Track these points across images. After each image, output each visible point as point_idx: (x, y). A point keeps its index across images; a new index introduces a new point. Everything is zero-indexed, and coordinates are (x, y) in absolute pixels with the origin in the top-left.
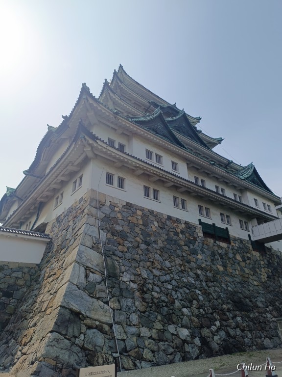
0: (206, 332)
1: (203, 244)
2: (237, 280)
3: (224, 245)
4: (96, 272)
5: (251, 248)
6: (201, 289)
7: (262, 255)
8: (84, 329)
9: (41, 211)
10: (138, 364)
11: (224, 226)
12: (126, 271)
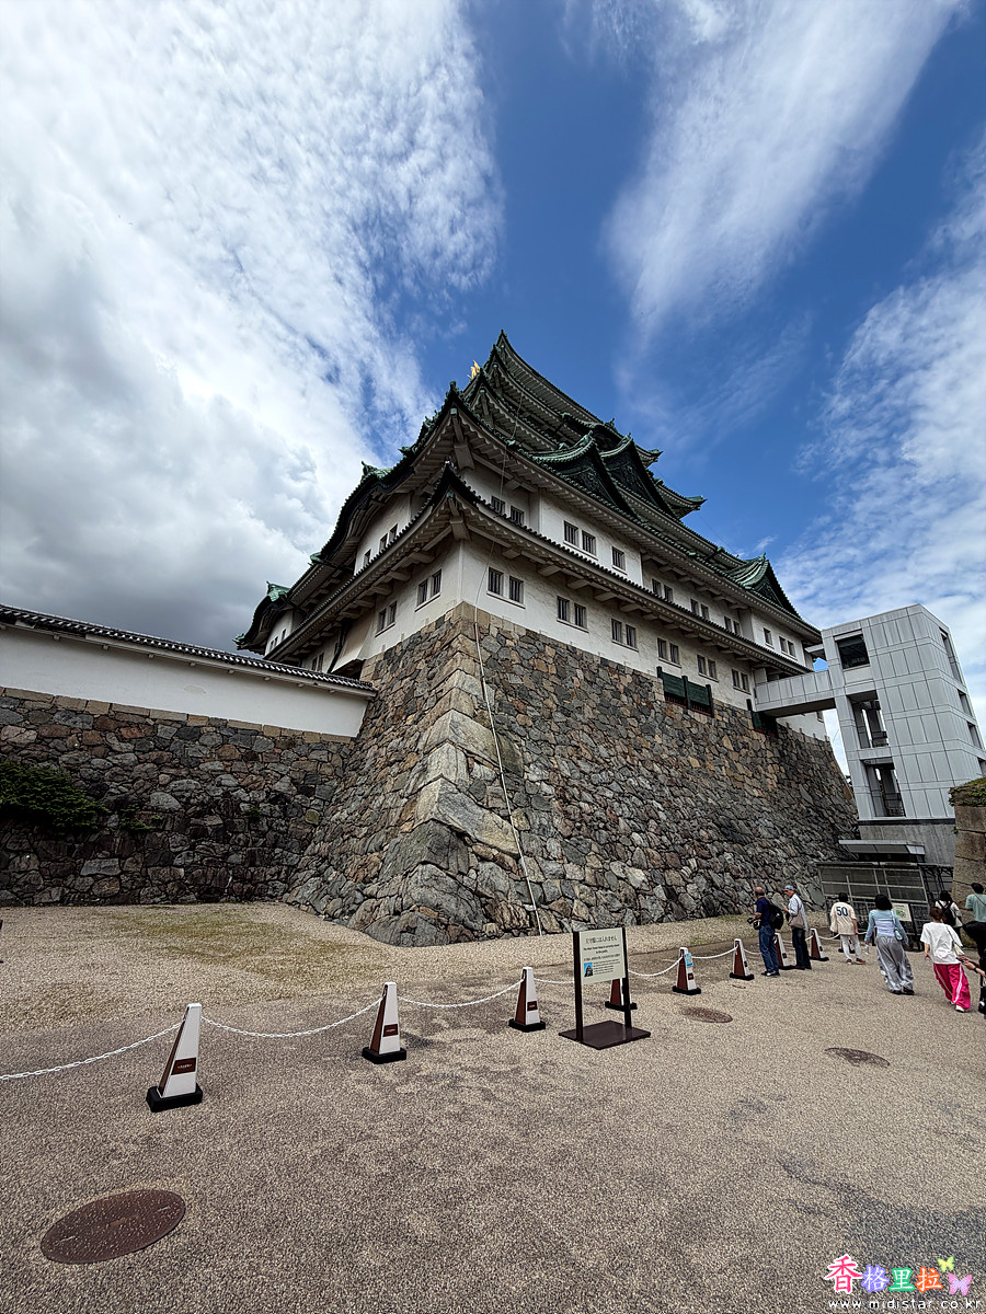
0: (673, 877)
1: (664, 715)
2: (724, 785)
3: (701, 718)
4: (484, 762)
5: (751, 727)
6: (661, 800)
7: (771, 741)
8: (474, 861)
9: (346, 635)
10: (566, 925)
11: (702, 682)
12: (533, 762)
